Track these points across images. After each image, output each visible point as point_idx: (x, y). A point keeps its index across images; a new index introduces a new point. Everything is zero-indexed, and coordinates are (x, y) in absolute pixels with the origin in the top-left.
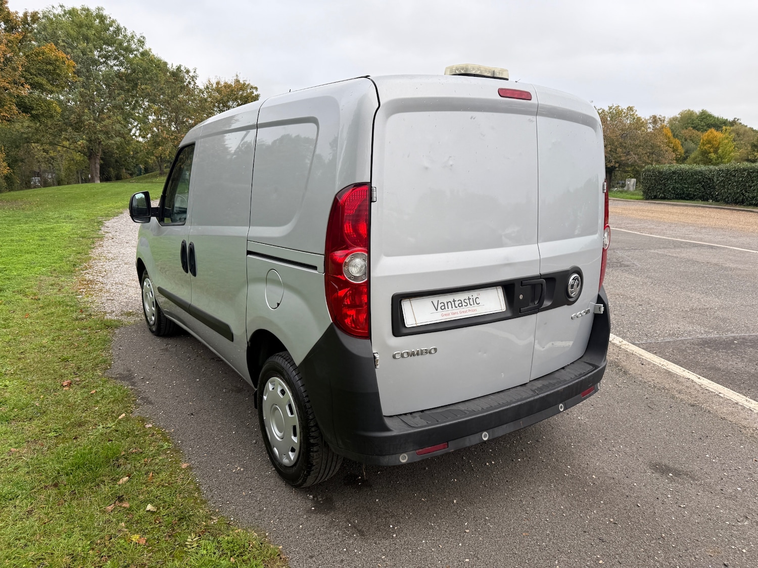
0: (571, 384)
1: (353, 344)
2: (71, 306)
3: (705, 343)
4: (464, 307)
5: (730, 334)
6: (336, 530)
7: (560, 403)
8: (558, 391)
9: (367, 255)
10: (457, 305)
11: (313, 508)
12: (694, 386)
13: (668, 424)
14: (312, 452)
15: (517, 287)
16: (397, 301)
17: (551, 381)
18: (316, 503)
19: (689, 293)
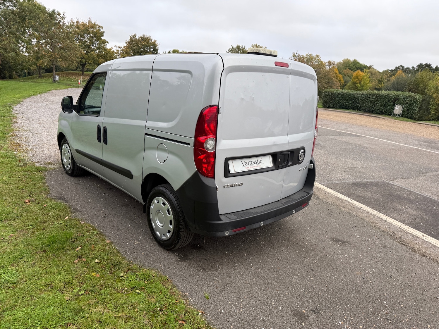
0: (299, 201)
1: (206, 181)
2: (13, 158)
3: (354, 184)
4: (255, 164)
5: (366, 180)
6: (192, 269)
7: (293, 209)
8: (293, 204)
9: (215, 139)
10: (252, 164)
11: (179, 259)
12: (349, 204)
13: (339, 221)
14: (181, 232)
15: (278, 156)
16: (227, 160)
17: (290, 200)
18: (180, 257)
19: (347, 159)
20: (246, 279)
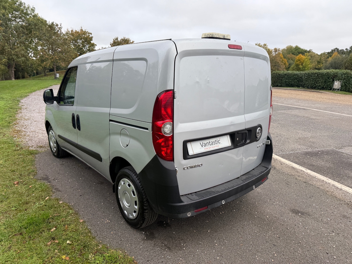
0: (258, 176)
1: (166, 164)
2: (11, 144)
3: (307, 154)
4: (214, 145)
5: (316, 149)
6: (157, 248)
7: (254, 185)
8: (253, 180)
9: (172, 123)
10: (211, 144)
11: (145, 238)
12: (304, 173)
13: (296, 191)
14: (145, 213)
15: (236, 135)
16: (185, 143)
17: (249, 176)
18: (146, 235)
19: (297, 131)
20: (209, 258)
